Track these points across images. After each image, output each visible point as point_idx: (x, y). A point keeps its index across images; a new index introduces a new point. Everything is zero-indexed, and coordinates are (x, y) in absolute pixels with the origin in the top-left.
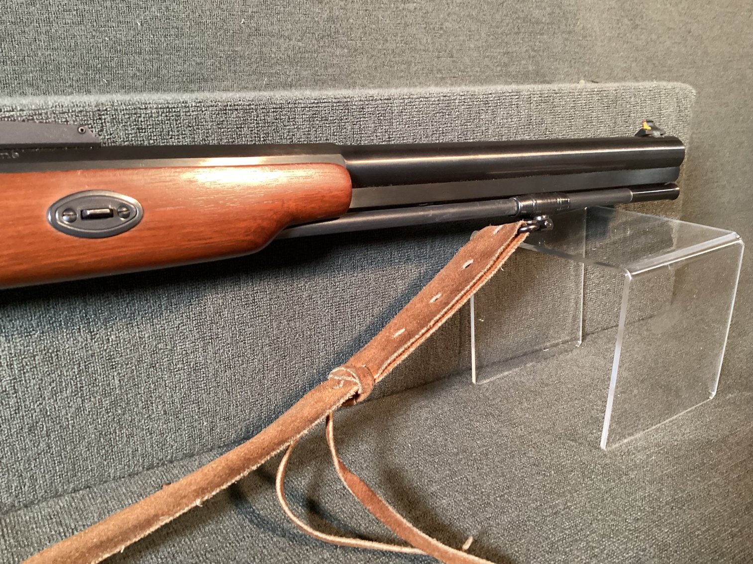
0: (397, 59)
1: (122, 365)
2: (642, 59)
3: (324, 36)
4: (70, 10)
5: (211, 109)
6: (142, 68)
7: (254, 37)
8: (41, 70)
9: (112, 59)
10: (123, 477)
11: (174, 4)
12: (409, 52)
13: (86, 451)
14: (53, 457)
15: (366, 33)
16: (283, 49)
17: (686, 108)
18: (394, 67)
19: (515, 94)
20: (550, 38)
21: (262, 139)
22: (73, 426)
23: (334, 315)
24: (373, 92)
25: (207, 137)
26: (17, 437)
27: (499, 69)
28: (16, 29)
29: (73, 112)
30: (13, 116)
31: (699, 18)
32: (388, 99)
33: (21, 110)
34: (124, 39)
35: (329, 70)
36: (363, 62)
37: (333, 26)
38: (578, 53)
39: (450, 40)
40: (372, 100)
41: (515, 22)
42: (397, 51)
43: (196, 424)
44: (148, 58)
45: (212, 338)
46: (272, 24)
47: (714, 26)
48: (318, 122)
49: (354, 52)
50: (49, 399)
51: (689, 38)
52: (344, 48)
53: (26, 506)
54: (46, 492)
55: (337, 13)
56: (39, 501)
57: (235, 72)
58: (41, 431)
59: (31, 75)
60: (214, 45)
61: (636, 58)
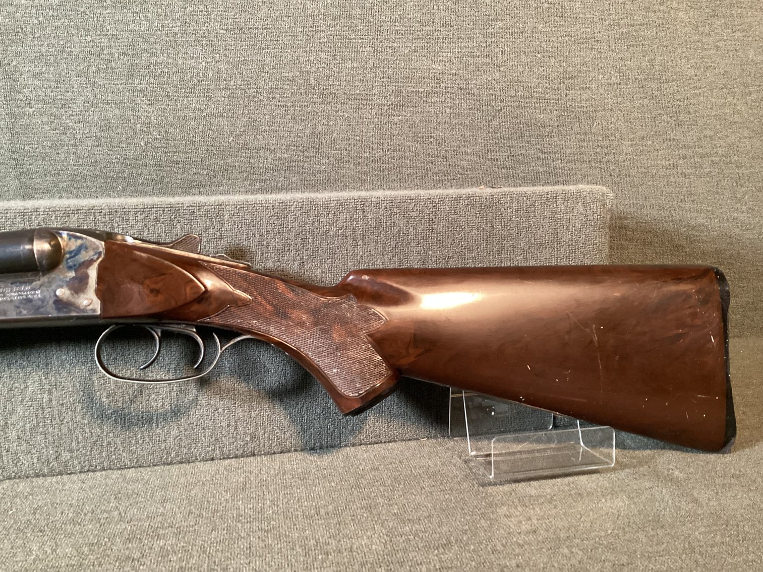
3: (308, 148)
4: (91, 137)
6: (149, 177)
7: (243, 151)
8: (72, 180)
15: (350, 144)
16: (270, 160)
34: (132, 156)
35: (318, 176)
36: (350, 169)
37: (316, 140)
42: (386, 158)
44: (153, 170)
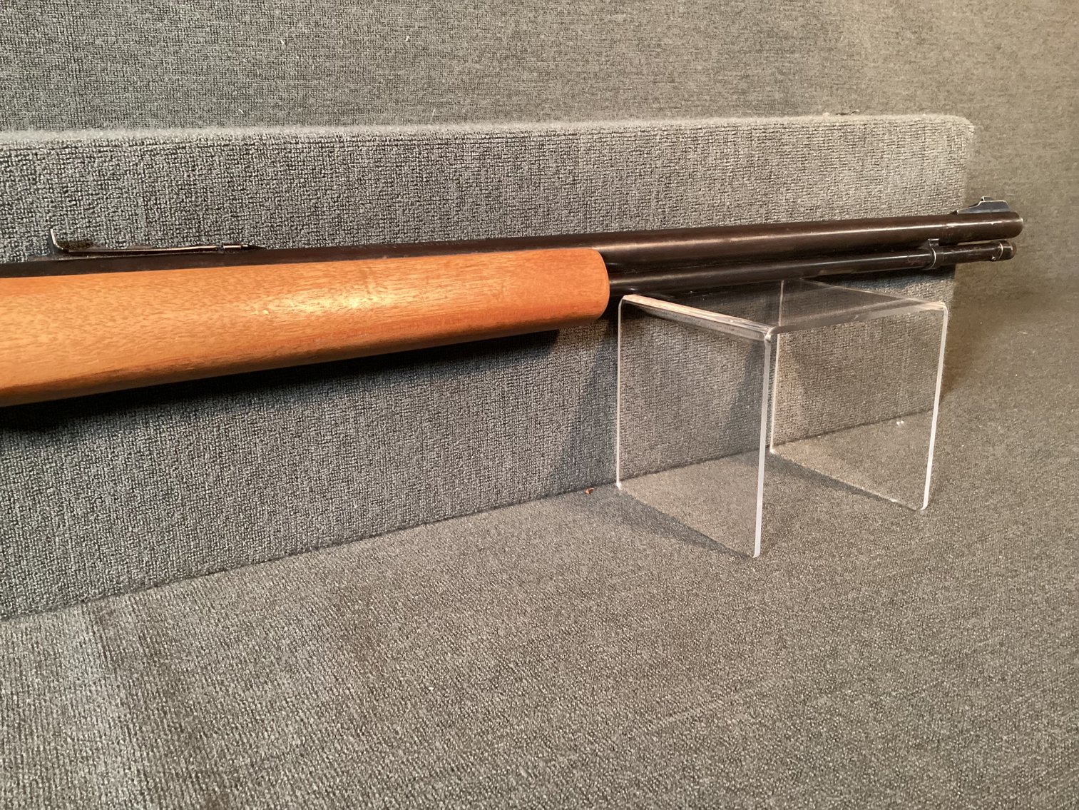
0: (601, 84)
1: (265, 432)
2: (931, 85)
3: (507, 57)
4: (203, 27)
5: (368, 144)
6: (285, 95)
7: (421, 58)
8: (167, 99)
9: (250, 85)
10: (263, 562)
11: (325, 18)
12: (616, 76)
13: (223, 527)
14: (188, 531)
15: (561, 52)
16: (456, 73)
17: (959, 149)
18: (597, 94)
19: (730, 129)
20: (803, 57)
21: (425, 180)
22: (210, 497)
23: (506, 389)
24: (557, 126)
25: (363, 176)
26: (150, 505)
27: (735, 97)
28: (140, 49)
29: (218, 145)
30: (155, 149)
31: (1013, 30)
32: (573, 135)
33: (164, 143)
34: (265, 61)
35: (514, 99)
36: (556, 89)
37: (519, 44)
38: (840, 76)
39: (671, 60)
40: (554, 135)
41: (756, 37)
42: (601, 74)
43: (345, 506)
44: (292, 84)
45: (364, 409)
46: (444, 42)
47: (1034, 39)
48: (489, 161)
49: (546, 75)
50: (185, 464)
51: (998, 57)
52: (532, 71)
53: (156, 586)
54: (178, 570)
55: (525, 28)
56: (171, 580)
57: (397, 101)
58: (176, 500)
59: (156, 104)
60: (372, 68)
61: (923, 84)
